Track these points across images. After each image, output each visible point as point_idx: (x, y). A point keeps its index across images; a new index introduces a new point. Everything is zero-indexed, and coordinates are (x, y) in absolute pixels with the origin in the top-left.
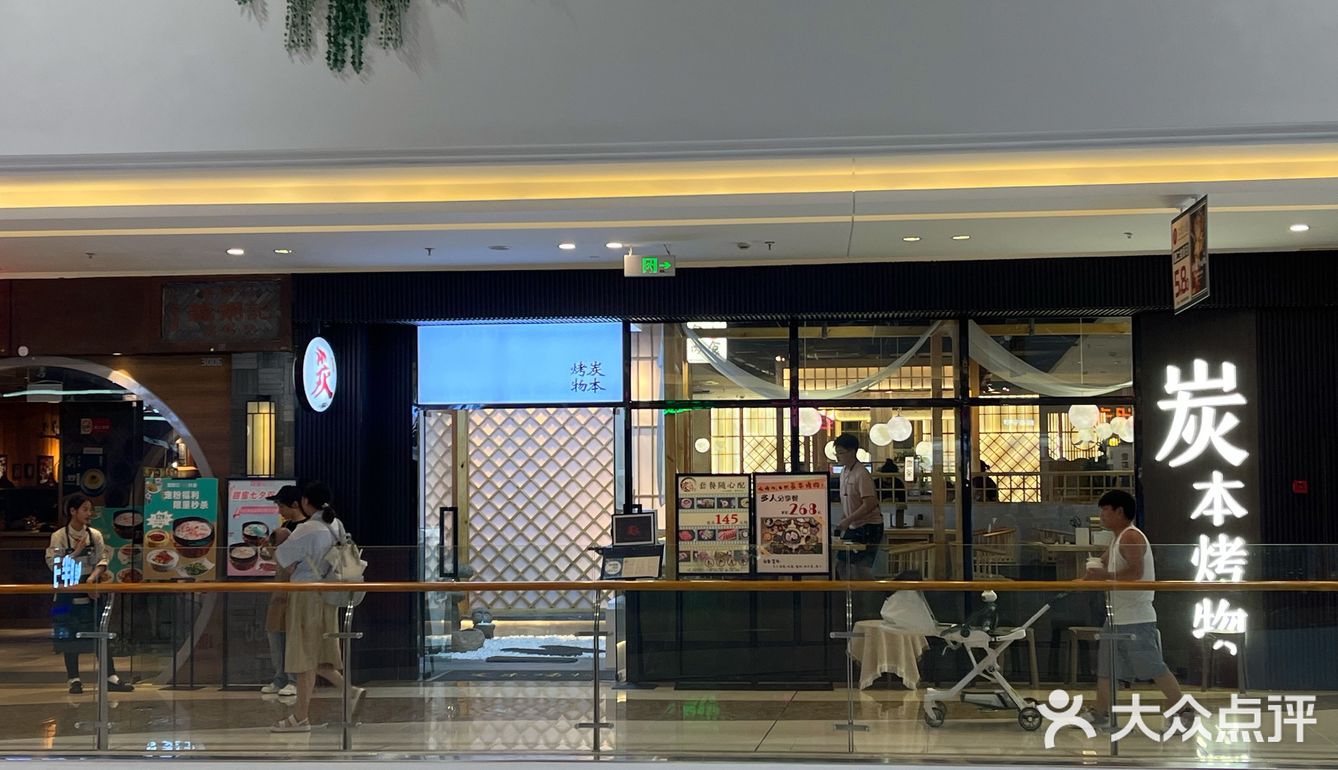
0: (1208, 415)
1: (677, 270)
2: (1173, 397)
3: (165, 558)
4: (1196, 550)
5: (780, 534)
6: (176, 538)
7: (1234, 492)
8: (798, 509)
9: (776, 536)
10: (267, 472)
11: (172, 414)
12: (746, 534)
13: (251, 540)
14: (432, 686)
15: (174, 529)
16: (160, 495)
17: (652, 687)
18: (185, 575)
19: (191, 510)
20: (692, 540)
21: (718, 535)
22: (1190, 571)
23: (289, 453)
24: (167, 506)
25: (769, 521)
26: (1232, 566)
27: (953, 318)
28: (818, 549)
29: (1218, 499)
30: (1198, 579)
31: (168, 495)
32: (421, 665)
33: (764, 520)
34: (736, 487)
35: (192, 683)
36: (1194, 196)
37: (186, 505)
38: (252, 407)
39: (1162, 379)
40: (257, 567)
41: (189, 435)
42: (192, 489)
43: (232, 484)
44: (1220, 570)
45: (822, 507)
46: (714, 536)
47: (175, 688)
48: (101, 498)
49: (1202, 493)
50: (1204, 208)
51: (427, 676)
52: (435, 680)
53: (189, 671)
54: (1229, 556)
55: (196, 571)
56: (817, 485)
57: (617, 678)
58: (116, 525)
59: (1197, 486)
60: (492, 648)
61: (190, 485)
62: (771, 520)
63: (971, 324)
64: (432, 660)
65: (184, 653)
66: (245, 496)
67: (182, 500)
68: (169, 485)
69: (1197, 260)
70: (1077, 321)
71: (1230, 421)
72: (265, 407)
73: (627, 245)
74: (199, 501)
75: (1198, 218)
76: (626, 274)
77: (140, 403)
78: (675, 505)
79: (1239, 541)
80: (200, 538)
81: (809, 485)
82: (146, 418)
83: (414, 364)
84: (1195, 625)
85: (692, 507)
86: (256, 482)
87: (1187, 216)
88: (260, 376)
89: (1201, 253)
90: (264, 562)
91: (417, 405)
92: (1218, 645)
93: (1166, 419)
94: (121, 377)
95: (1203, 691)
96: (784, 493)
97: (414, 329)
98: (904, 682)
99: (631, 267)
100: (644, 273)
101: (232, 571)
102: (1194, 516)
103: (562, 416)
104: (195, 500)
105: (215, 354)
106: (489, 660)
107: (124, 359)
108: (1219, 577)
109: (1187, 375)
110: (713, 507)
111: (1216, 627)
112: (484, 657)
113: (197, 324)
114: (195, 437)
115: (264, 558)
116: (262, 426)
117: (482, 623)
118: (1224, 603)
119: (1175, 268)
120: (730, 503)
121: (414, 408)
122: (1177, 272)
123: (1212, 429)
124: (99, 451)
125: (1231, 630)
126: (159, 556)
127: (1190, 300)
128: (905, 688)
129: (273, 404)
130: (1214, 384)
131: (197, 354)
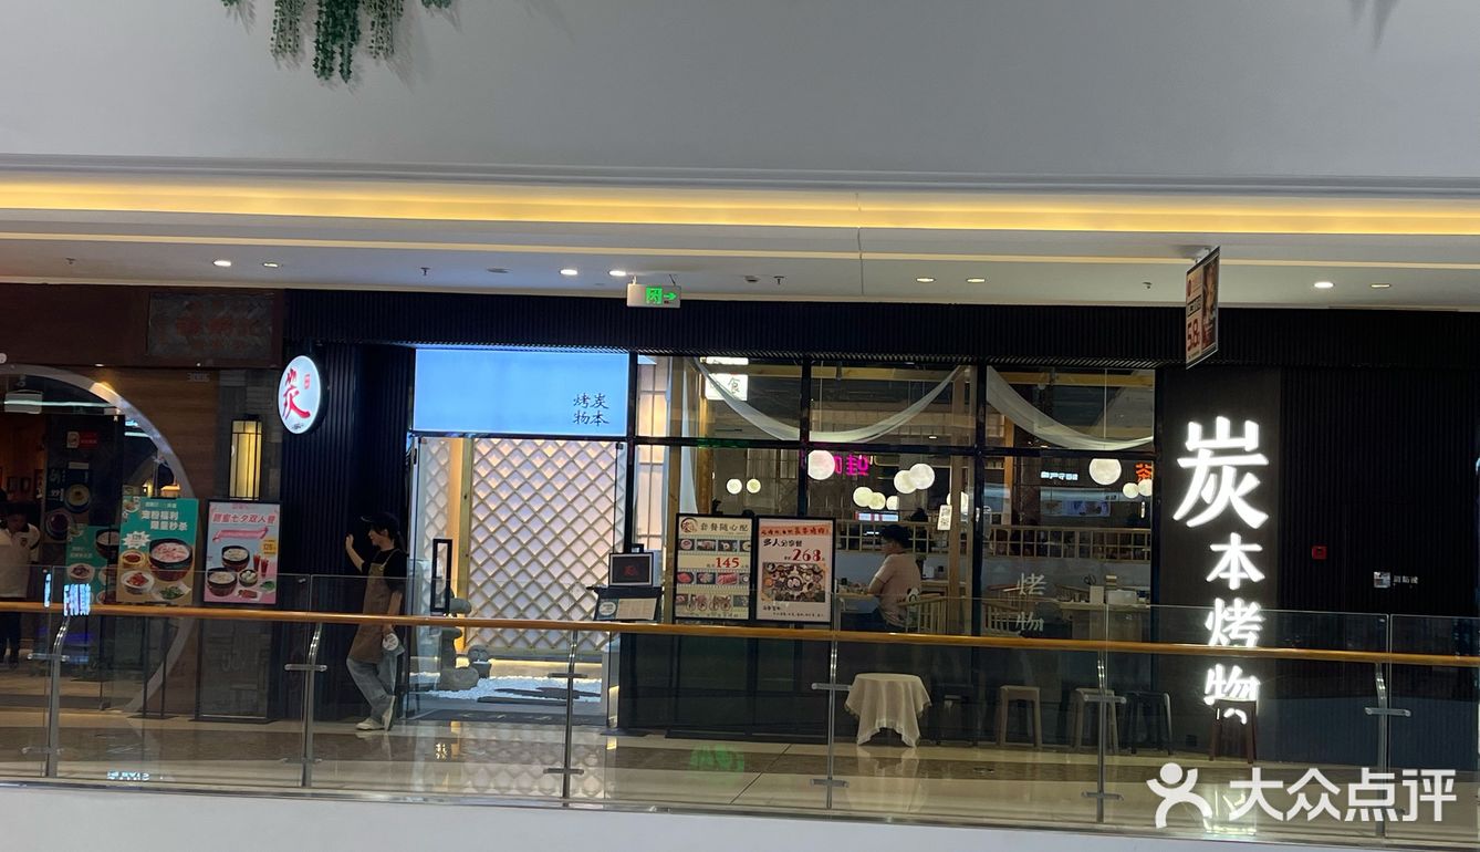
0: (1229, 475)
1: (682, 301)
2: (1193, 454)
3: (140, 580)
4: (1211, 614)
5: (782, 580)
6: (152, 560)
7: (1251, 555)
8: (801, 556)
9: (777, 582)
10: (250, 495)
11: (154, 430)
12: (746, 579)
13: (232, 566)
14: (417, 724)
15: (150, 551)
16: (137, 514)
17: (643, 735)
18: (159, 598)
19: (169, 531)
20: (690, 583)
21: (718, 578)
22: (1204, 636)
23: (275, 476)
24: (144, 526)
25: (771, 567)
26: (1247, 632)
27: (970, 364)
28: (820, 598)
29: (1235, 562)
30: (1212, 643)
31: (146, 515)
32: (405, 702)
33: (766, 565)
34: (738, 530)
35: (162, 712)
36: (1207, 248)
37: (164, 526)
38: (237, 426)
39: (1183, 435)
40: (236, 593)
41: (172, 452)
42: (170, 510)
43: (213, 505)
44: (1234, 636)
45: (827, 554)
46: (714, 579)
47: (144, 717)
48: (86, 514)
49: (1220, 554)
50: (1216, 260)
51: (410, 713)
52: (421, 719)
53: (161, 699)
54: (1244, 621)
55: (171, 595)
56: (821, 531)
57: (608, 724)
58: (98, 543)
59: (1215, 548)
60: (485, 688)
61: (169, 505)
62: (774, 565)
63: (990, 369)
64: (418, 698)
65: (155, 681)
66: (226, 518)
67: (160, 520)
68: (148, 504)
69: (1208, 313)
70: (1102, 372)
71: (1251, 482)
72: (251, 428)
73: (632, 274)
74: (178, 522)
75: (1211, 270)
76: (629, 304)
77: (122, 418)
78: (675, 545)
79: (1255, 607)
80: (177, 561)
81: (813, 531)
82: (127, 434)
83: (410, 389)
84: (1207, 691)
85: (692, 549)
86: (239, 505)
87: (1201, 267)
88: (248, 394)
89: (1212, 307)
90: (243, 588)
91: (412, 431)
92: (1229, 713)
93: (1185, 477)
94: (102, 389)
95: (1211, 759)
96: (788, 538)
97: (413, 351)
98: (903, 739)
99: (635, 295)
100: (647, 304)
101: (209, 597)
102: (1210, 578)
103: (572, 449)
104: (174, 521)
105: (201, 369)
106: (480, 700)
107: (109, 371)
108: (1233, 642)
109: (1209, 432)
110: (714, 550)
111: (1228, 694)
112: (476, 697)
113: (184, 338)
114: (177, 455)
115: (244, 584)
116: (248, 447)
117: (478, 662)
118: (1237, 670)
119: (1189, 320)
120: (731, 545)
121: (409, 434)
122: (1190, 325)
123: (1232, 489)
124: (85, 466)
125: (1243, 698)
126: (134, 578)
127: (1200, 355)
128: (904, 745)
129: (260, 424)
130: (1236, 443)
131: (183, 368)
